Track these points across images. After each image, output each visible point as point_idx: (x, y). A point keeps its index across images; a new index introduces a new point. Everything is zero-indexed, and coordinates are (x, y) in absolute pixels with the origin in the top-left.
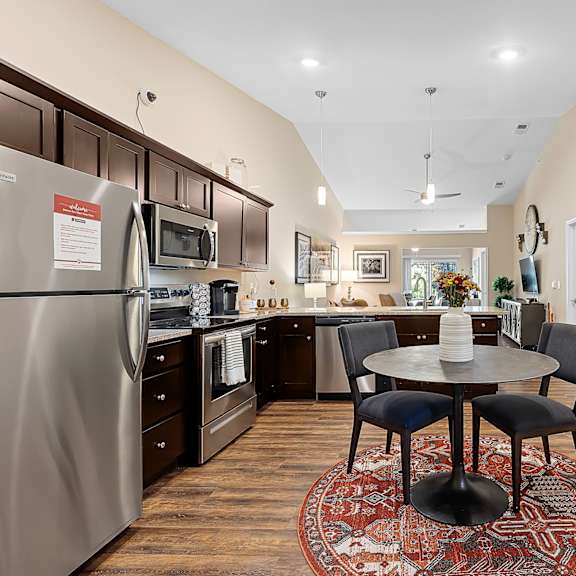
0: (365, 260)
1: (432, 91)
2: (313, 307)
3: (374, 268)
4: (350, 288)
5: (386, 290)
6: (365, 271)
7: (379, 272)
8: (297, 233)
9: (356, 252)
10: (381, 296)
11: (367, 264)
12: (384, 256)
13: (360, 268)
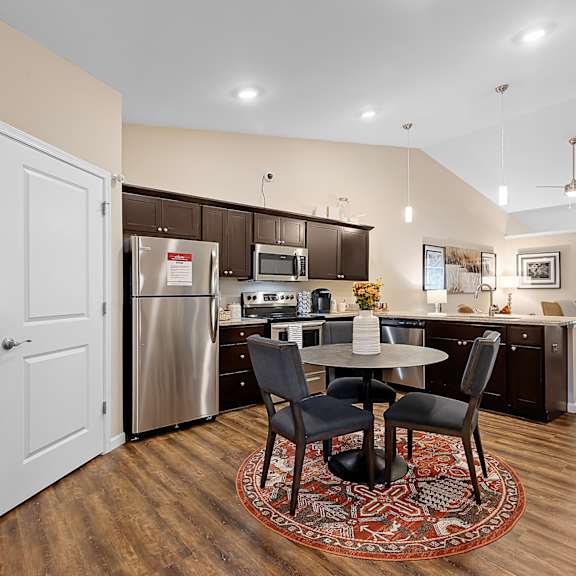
0: (530, 265)
1: (504, 88)
2: (434, 311)
3: (541, 273)
4: (510, 295)
5: (552, 297)
6: (531, 274)
7: (547, 277)
8: (424, 246)
9: (520, 257)
10: (543, 304)
11: (533, 268)
12: (553, 259)
13: (525, 273)
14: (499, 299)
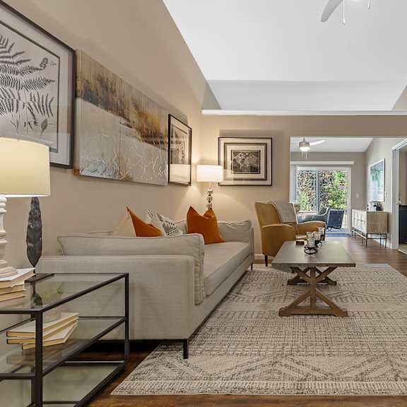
0: (235, 153)
3: (248, 164)
6: (236, 169)
9: (223, 140)
10: (258, 205)
11: (239, 158)
12: (263, 147)
13: (229, 165)
14: (194, 198)
